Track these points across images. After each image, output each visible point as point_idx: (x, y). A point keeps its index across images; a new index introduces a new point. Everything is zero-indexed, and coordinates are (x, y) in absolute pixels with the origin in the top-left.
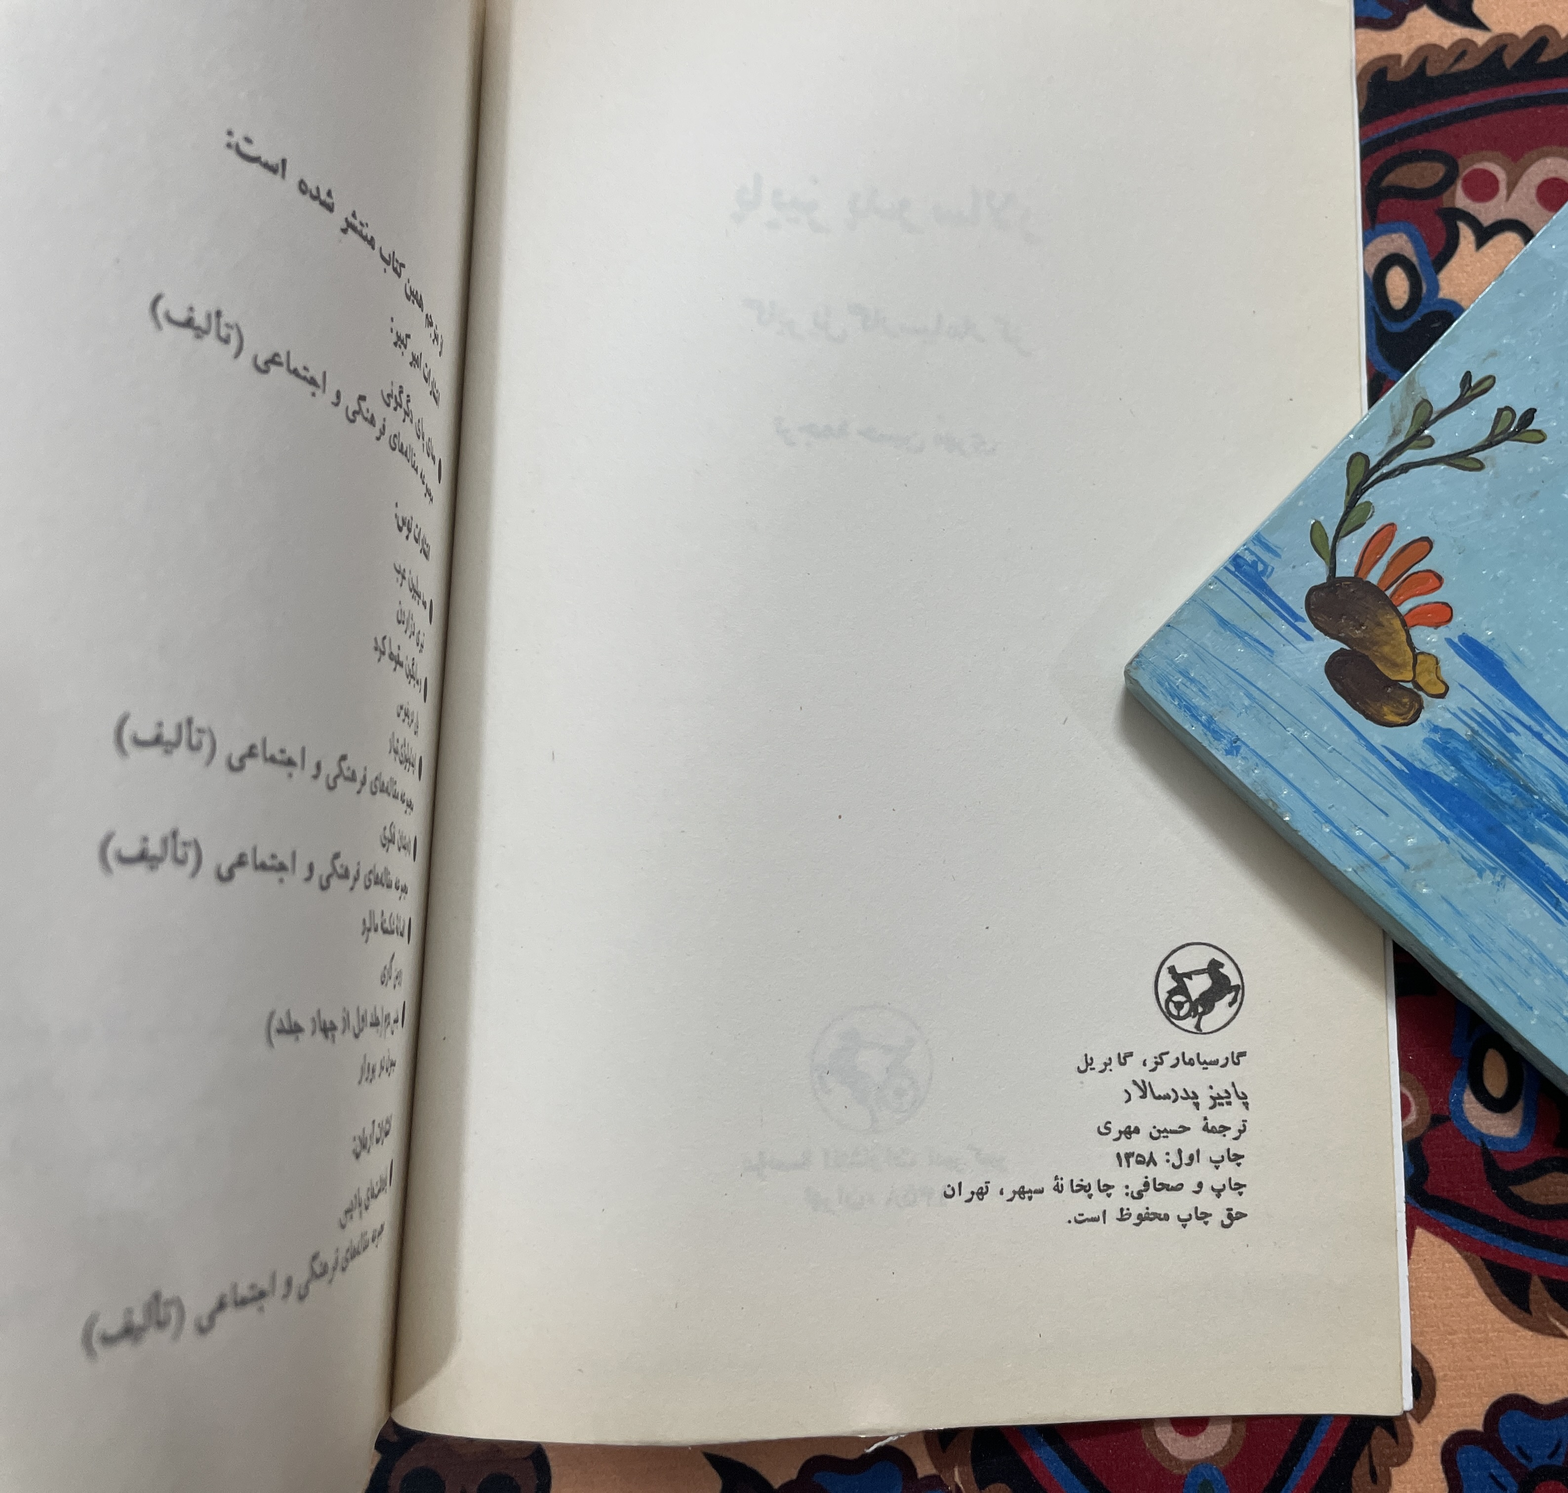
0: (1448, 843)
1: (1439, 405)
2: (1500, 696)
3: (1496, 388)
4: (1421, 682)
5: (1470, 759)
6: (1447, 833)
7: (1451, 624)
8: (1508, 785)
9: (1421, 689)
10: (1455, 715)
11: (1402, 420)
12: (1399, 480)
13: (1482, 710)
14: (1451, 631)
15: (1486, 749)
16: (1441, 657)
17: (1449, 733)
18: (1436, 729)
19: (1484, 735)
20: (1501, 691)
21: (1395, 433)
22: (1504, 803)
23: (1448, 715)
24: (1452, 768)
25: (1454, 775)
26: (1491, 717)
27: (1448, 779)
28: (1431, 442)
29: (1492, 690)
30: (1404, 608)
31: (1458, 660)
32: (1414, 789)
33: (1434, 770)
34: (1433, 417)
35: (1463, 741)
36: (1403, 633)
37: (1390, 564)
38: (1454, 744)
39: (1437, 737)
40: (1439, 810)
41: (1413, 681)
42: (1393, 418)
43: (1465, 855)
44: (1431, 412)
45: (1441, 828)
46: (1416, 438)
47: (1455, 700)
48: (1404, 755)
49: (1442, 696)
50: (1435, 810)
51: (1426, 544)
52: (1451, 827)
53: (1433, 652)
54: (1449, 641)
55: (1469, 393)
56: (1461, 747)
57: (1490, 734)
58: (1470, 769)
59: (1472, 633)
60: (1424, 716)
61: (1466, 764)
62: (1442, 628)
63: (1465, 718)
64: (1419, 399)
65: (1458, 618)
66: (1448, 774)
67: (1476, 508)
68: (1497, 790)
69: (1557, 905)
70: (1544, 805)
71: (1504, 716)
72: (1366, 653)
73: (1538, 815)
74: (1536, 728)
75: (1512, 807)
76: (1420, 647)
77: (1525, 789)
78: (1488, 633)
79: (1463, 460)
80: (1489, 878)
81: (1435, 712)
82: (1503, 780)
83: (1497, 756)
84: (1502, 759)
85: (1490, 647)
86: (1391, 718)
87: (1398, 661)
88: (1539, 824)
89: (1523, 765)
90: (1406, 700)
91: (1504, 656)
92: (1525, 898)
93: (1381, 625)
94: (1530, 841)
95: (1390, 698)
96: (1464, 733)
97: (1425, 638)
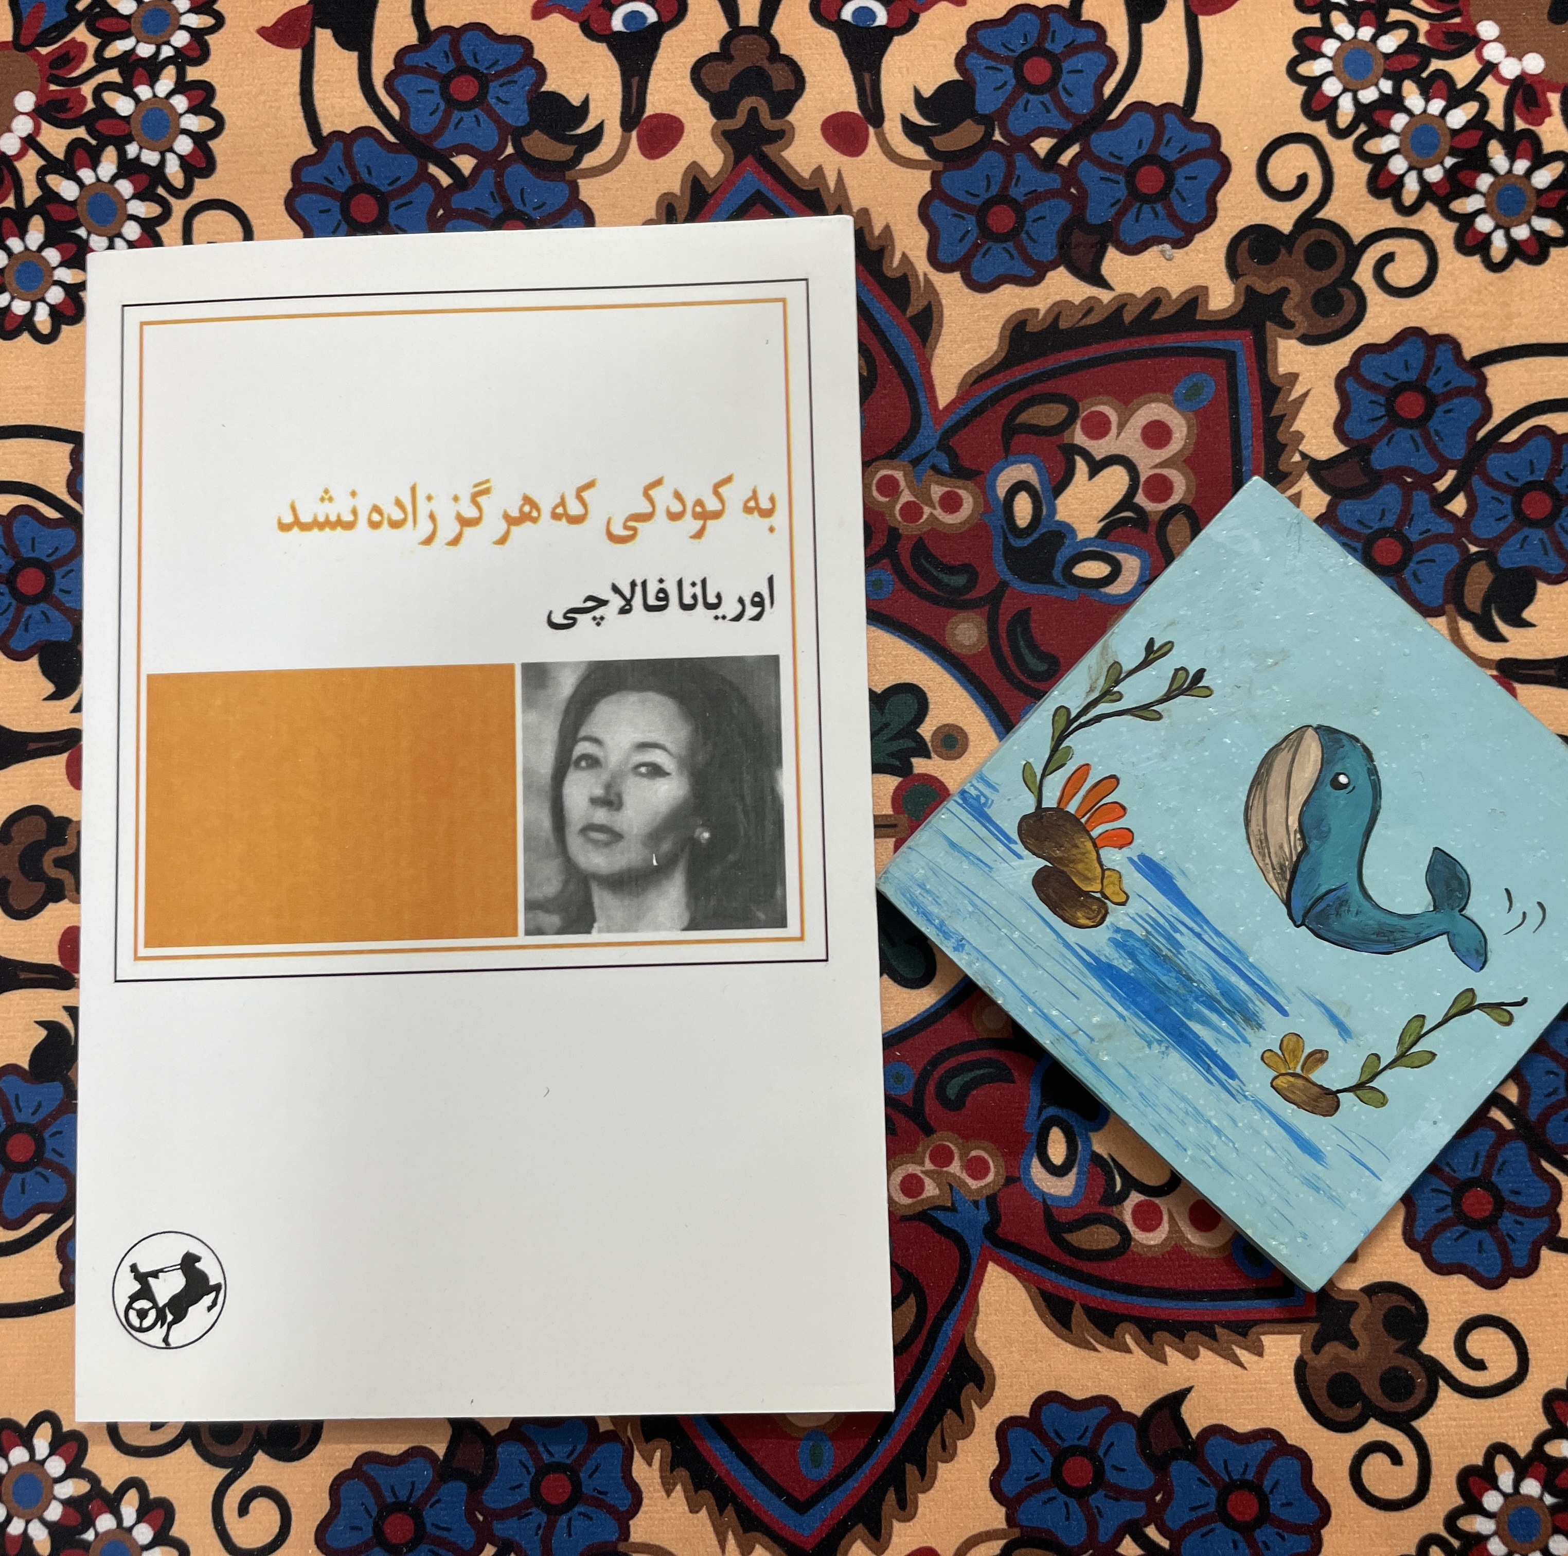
0: (1124, 1020)
1: (1127, 666)
2: (1170, 904)
3: (1174, 652)
4: (1108, 892)
5: (1143, 953)
6: (1125, 1013)
7: (1131, 846)
8: (1174, 975)
9: (1107, 898)
10: (1133, 919)
11: (1097, 679)
12: (1093, 728)
13: (1154, 915)
14: (1132, 851)
15: (1157, 947)
16: (1123, 872)
17: (1129, 933)
18: (1118, 930)
19: (1155, 934)
20: (1171, 901)
21: (1092, 690)
22: (1170, 990)
23: (1129, 919)
24: (1130, 961)
25: (1131, 967)
26: (1161, 920)
27: (1126, 970)
28: (1120, 696)
29: (1163, 899)
30: (1095, 833)
31: (1137, 875)
32: (1100, 979)
33: (1115, 963)
34: (1122, 676)
35: (1139, 940)
36: (1094, 853)
37: (1086, 796)
38: (1131, 942)
39: (1118, 937)
40: (1118, 994)
41: (1102, 892)
42: (1090, 678)
43: (1138, 1030)
44: (1121, 673)
45: (1120, 1009)
46: (1107, 694)
47: (1134, 906)
48: (1093, 951)
49: (1123, 904)
50: (1115, 994)
51: (1113, 780)
52: (1128, 1009)
53: (1117, 868)
54: (1131, 860)
55: (1152, 656)
56: (1137, 945)
57: (1163, 936)
58: (1142, 962)
59: (1148, 853)
60: (1108, 919)
61: (1141, 959)
62: (1124, 849)
63: (1141, 922)
64: (1111, 661)
65: (1137, 841)
66: (1126, 966)
67: (1155, 750)
68: (1164, 979)
69: (1209, 1069)
70: (1201, 991)
71: (1172, 919)
72: (1065, 869)
73: (1196, 999)
74: (1197, 929)
75: (1176, 993)
76: (1107, 864)
77: (1186, 978)
78: (1161, 853)
79: (1145, 712)
80: (1156, 1048)
81: (1118, 917)
82: (1169, 971)
83: (1165, 952)
84: (1169, 954)
85: (1163, 864)
86: (1083, 921)
87: (1089, 875)
88: (1196, 1006)
89: (1186, 959)
90: (1095, 907)
91: (1174, 872)
92: (1184, 1063)
93: (1077, 846)
94: (1189, 1019)
95: (1083, 905)
96: (1140, 933)
97: (1113, 857)
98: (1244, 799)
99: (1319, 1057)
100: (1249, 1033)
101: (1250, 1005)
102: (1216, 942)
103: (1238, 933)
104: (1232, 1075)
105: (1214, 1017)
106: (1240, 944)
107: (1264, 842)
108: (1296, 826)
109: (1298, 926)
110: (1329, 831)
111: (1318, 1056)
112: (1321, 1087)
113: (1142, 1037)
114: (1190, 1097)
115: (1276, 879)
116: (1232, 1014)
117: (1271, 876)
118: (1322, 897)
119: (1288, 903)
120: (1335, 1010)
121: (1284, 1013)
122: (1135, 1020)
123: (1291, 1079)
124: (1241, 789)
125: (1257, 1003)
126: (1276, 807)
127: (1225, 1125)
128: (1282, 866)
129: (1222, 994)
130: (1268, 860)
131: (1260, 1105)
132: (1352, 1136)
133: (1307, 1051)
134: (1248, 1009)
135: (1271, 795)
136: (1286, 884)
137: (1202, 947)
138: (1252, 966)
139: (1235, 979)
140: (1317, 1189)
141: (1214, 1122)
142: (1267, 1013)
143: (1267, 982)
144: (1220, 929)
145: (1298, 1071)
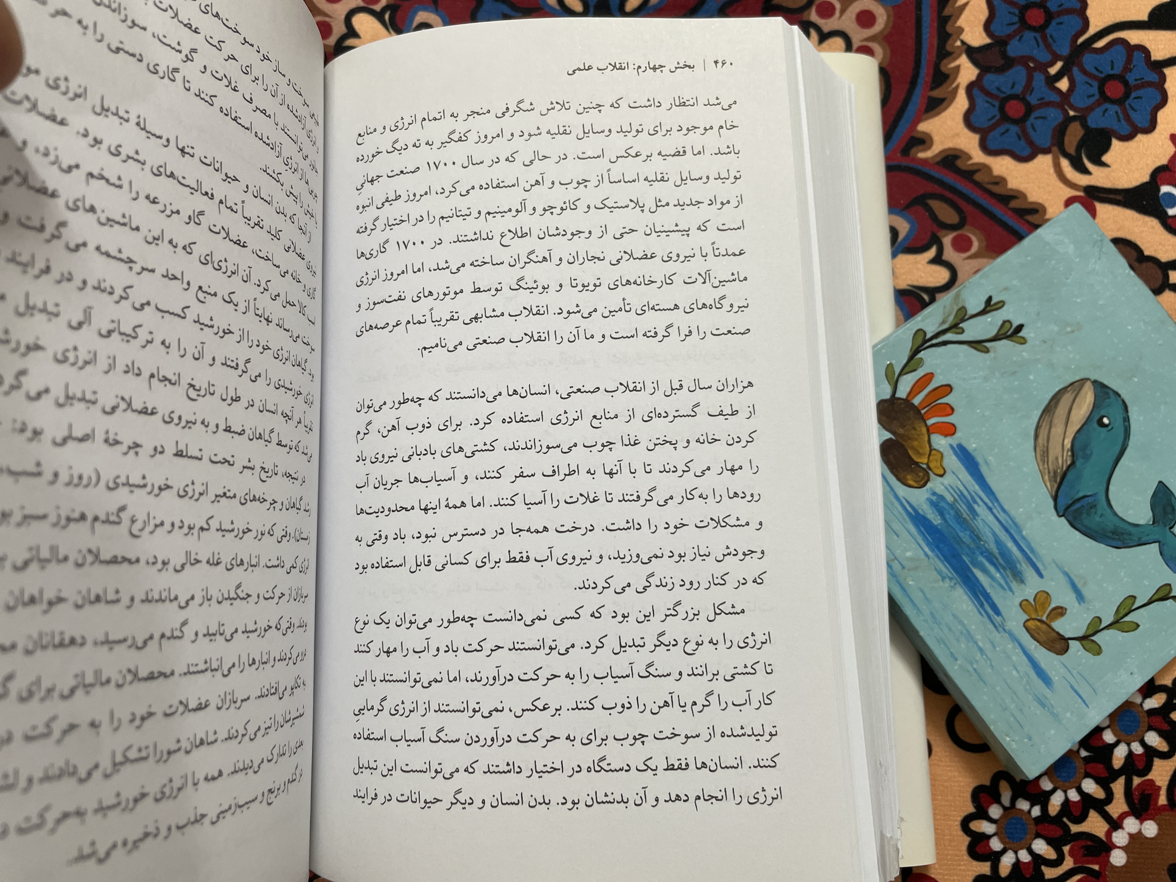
0: (929, 559)
1: (971, 311)
2: (974, 483)
3: (1005, 308)
4: (932, 465)
5: (949, 514)
6: (930, 553)
7: (954, 437)
8: (968, 533)
9: (930, 469)
10: (946, 488)
11: (949, 316)
12: (940, 349)
13: (962, 488)
14: (953, 440)
15: (960, 511)
16: (945, 454)
17: (942, 498)
18: (934, 494)
19: (960, 502)
20: (974, 479)
21: (944, 322)
22: (964, 542)
23: (943, 487)
24: (939, 517)
25: (939, 522)
26: (966, 493)
27: (935, 523)
28: (962, 331)
29: (969, 478)
30: (930, 422)
31: (954, 458)
32: (916, 525)
33: (928, 517)
34: (966, 317)
35: (948, 503)
36: (927, 436)
37: (927, 396)
38: (943, 504)
39: (934, 498)
40: (927, 539)
41: (927, 464)
42: (944, 313)
43: (937, 567)
44: (966, 315)
45: (927, 549)
46: (955, 327)
47: (948, 480)
48: (915, 505)
49: (941, 476)
50: (925, 539)
51: (948, 389)
52: (932, 550)
53: (941, 450)
54: (951, 446)
55: (988, 308)
56: (946, 507)
57: (965, 504)
58: (948, 520)
59: (965, 444)
60: (929, 485)
61: (947, 517)
62: (948, 438)
63: (952, 491)
64: (960, 306)
65: (958, 434)
66: (936, 520)
67: (981, 373)
68: (961, 534)
69: (982, 605)
70: (985, 548)
71: (973, 494)
72: (904, 443)
73: (982, 554)
74: (990, 504)
75: (968, 546)
76: (935, 445)
77: (976, 537)
78: (974, 446)
79: (977, 345)
80: (947, 583)
81: (936, 484)
82: (966, 530)
83: (965, 515)
84: (968, 518)
85: (975, 454)
86: (911, 482)
87: (921, 451)
88: (981, 559)
89: (979, 524)
90: (921, 474)
91: (979, 460)
92: (965, 597)
93: (915, 429)
94: (975, 566)
95: (912, 471)
96: (949, 498)
97: (940, 442)
98: (1036, 420)
99: (1060, 612)
100: (1014, 585)
101: (1018, 566)
102: (1002, 516)
103: (1018, 512)
104: (998, 612)
105: (991, 569)
106: (1017, 520)
107: (1045, 453)
108: (1069, 446)
109: (1060, 516)
110: (1091, 454)
111: (1060, 610)
112: (1058, 633)
113: (940, 573)
114: (966, 622)
115: (1050, 480)
116: (1004, 569)
117: (1046, 477)
118: (1079, 499)
119: (1055, 498)
120: (1076, 581)
121: (1041, 576)
122: (936, 559)
123: (1039, 624)
124: (1035, 412)
125: (1024, 565)
126: (1057, 430)
127: (987, 647)
128: (1055, 472)
129: (1000, 554)
130: (1046, 466)
131: (1013, 638)
132: (1075, 672)
133: (1053, 605)
134: (1016, 568)
135: (1055, 421)
136: (1056, 486)
137: (991, 518)
138: (1024, 538)
139: (1010, 544)
140: (1043, 705)
141: (980, 644)
142: (1029, 574)
143: (1032, 551)
144: (1006, 507)
145: (1044, 618)
